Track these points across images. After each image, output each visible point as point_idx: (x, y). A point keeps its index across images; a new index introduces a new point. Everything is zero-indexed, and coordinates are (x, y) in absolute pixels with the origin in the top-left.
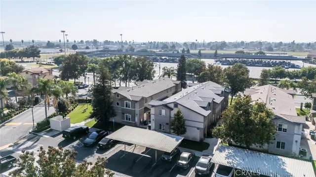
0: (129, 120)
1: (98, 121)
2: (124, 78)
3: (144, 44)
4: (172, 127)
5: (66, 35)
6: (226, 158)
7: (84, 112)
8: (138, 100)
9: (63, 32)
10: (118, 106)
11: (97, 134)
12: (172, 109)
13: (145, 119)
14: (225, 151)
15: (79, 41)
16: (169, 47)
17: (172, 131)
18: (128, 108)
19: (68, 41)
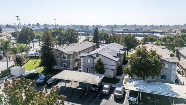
0: (66, 67)
1: (45, 69)
2: (59, 43)
3: (69, 26)
4: (96, 69)
5: (19, 20)
6: (134, 86)
7: (34, 63)
8: (72, 54)
9: (17, 17)
10: (58, 58)
11: (45, 76)
12: (95, 58)
13: (76, 66)
14: (132, 82)
15: (28, 25)
16: (84, 28)
17: (96, 72)
18: (65, 59)
19: (20, 24)
